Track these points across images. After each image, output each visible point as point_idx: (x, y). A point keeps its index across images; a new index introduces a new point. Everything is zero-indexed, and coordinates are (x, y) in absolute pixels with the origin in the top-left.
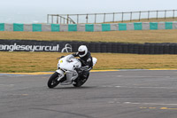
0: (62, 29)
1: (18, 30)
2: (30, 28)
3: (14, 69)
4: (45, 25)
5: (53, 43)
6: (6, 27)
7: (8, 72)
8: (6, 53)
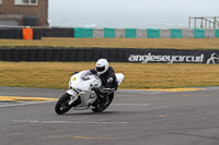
0: (206, 34)
1: (153, 37)
2: (168, 34)
3: (148, 85)
4: (187, 31)
5: (196, 52)
6: (139, 34)
7: (140, 88)
8: (138, 65)
